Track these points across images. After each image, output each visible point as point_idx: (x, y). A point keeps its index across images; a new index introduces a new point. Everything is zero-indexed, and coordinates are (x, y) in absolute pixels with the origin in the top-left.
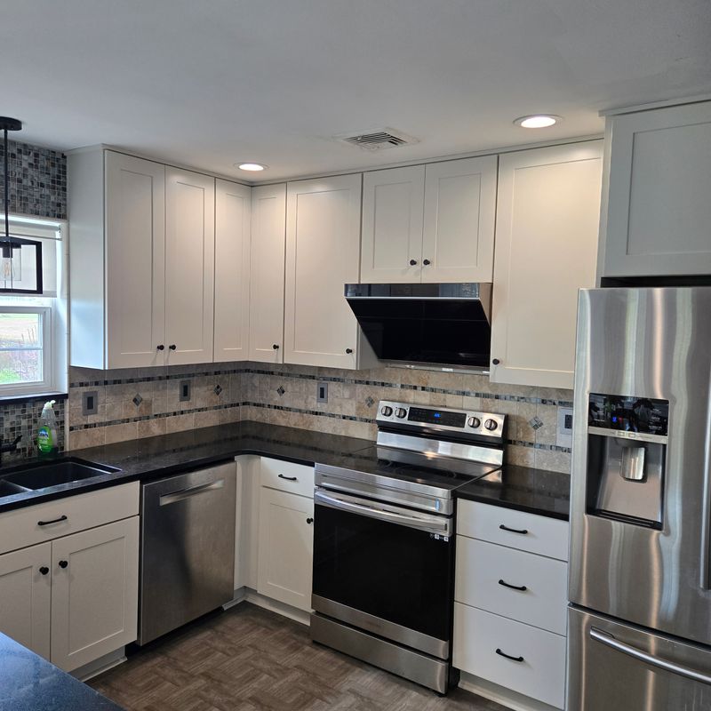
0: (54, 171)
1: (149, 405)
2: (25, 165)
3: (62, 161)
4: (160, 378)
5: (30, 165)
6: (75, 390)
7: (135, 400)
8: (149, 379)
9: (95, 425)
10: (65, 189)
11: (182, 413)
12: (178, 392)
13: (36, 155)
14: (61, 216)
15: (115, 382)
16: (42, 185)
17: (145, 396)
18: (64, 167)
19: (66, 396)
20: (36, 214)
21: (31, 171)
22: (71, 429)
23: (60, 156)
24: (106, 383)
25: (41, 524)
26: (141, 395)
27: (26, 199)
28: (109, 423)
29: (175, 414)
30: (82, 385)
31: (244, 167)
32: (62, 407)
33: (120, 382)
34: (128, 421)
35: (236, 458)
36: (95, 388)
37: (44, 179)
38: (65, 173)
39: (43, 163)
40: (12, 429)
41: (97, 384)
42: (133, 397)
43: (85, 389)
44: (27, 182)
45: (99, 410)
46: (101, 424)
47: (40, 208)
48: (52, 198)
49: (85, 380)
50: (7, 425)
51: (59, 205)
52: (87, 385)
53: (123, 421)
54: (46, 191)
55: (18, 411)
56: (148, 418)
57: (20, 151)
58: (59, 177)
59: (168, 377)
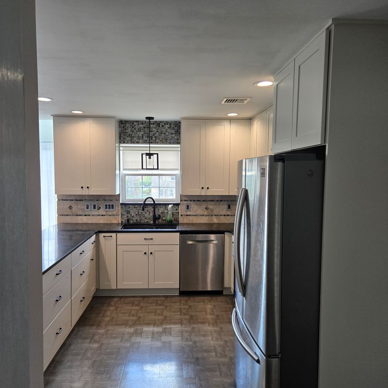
0: (176, 128)
1: (212, 210)
2: (167, 128)
3: (179, 125)
4: (217, 201)
5: (168, 128)
6: (182, 202)
7: (206, 208)
8: (212, 201)
9: (190, 215)
10: (180, 134)
11: (228, 215)
12: (226, 207)
13: (170, 124)
14: (178, 143)
15: (198, 201)
16: (172, 134)
17: (210, 207)
18: (180, 126)
19: (179, 204)
20: (170, 143)
21: (169, 130)
22: (181, 215)
23: (178, 123)
24: (194, 201)
25: (145, 239)
26: (209, 206)
27: (167, 139)
28: (196, 215)
29: (224, 215)
30: (185, 201)
31: (229, 115)
32: (178, 207)
33: (200, 201)
34: (203, 215)
35: (226, 233)
36: (190, 202)
37: (173, 131)
38: (180, 128)
39: (173, 126)
40: (162, 213)
41: (191, 201)
42: (205, 207)
43: (186, 202)
44: (167, 133)
45: (191, 210)
46: (192, 215)
47: (171, 141)
48: (176, 137)
49: (186, 199)
50: (160, 211)
51: (178, 139)
52: (187, 201)
53: (201, 215)
54: (174, 135)
55: (164, 207)
56: (212, 216)
57: (165, 124)
58: (178, 130)
59: (221, 201)
